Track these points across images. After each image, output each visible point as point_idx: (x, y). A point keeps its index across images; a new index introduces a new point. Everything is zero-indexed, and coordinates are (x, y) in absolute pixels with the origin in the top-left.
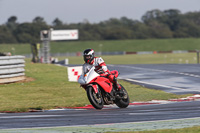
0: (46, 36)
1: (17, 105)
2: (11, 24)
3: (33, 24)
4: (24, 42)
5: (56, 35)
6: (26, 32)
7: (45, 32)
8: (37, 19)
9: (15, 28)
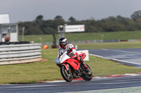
0: (61, 29)
1: (30, 79)
2: (39, 20)
3: (55, 21)
4: (49, 34)
5: (69, 29)
6: (50, 26)
7: (61, 27)
8: (58, 17)
9: (41, 24)
